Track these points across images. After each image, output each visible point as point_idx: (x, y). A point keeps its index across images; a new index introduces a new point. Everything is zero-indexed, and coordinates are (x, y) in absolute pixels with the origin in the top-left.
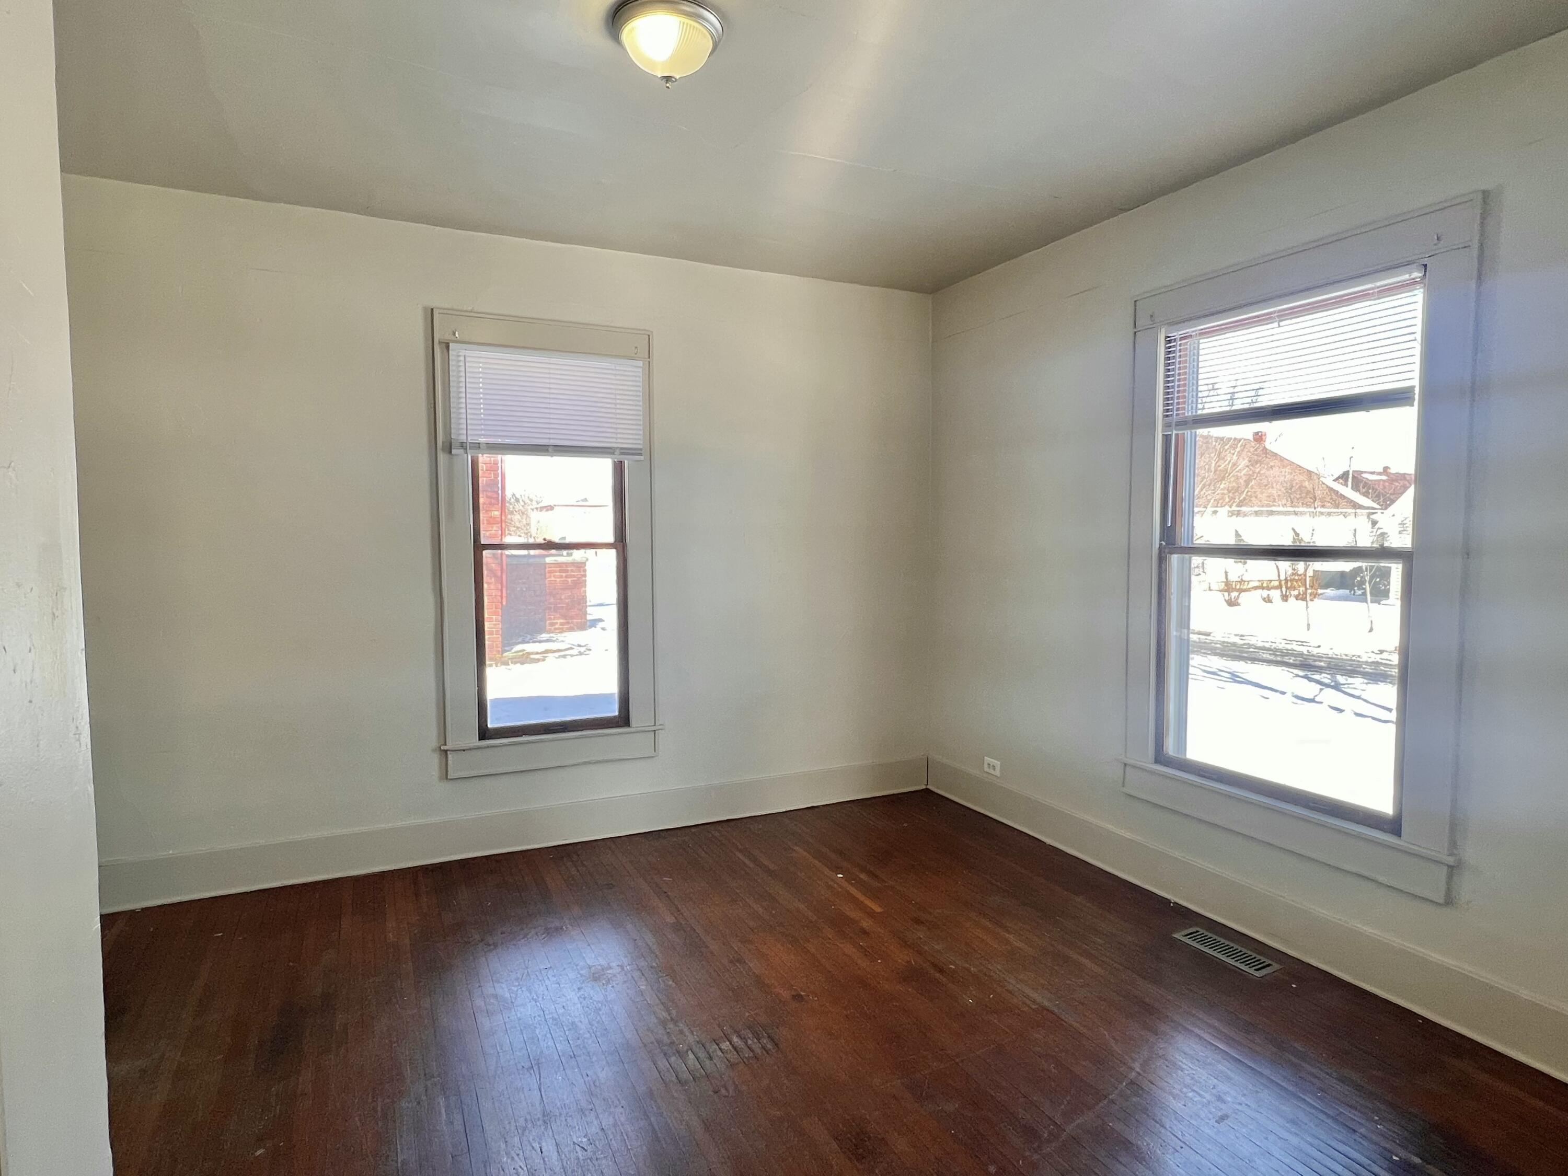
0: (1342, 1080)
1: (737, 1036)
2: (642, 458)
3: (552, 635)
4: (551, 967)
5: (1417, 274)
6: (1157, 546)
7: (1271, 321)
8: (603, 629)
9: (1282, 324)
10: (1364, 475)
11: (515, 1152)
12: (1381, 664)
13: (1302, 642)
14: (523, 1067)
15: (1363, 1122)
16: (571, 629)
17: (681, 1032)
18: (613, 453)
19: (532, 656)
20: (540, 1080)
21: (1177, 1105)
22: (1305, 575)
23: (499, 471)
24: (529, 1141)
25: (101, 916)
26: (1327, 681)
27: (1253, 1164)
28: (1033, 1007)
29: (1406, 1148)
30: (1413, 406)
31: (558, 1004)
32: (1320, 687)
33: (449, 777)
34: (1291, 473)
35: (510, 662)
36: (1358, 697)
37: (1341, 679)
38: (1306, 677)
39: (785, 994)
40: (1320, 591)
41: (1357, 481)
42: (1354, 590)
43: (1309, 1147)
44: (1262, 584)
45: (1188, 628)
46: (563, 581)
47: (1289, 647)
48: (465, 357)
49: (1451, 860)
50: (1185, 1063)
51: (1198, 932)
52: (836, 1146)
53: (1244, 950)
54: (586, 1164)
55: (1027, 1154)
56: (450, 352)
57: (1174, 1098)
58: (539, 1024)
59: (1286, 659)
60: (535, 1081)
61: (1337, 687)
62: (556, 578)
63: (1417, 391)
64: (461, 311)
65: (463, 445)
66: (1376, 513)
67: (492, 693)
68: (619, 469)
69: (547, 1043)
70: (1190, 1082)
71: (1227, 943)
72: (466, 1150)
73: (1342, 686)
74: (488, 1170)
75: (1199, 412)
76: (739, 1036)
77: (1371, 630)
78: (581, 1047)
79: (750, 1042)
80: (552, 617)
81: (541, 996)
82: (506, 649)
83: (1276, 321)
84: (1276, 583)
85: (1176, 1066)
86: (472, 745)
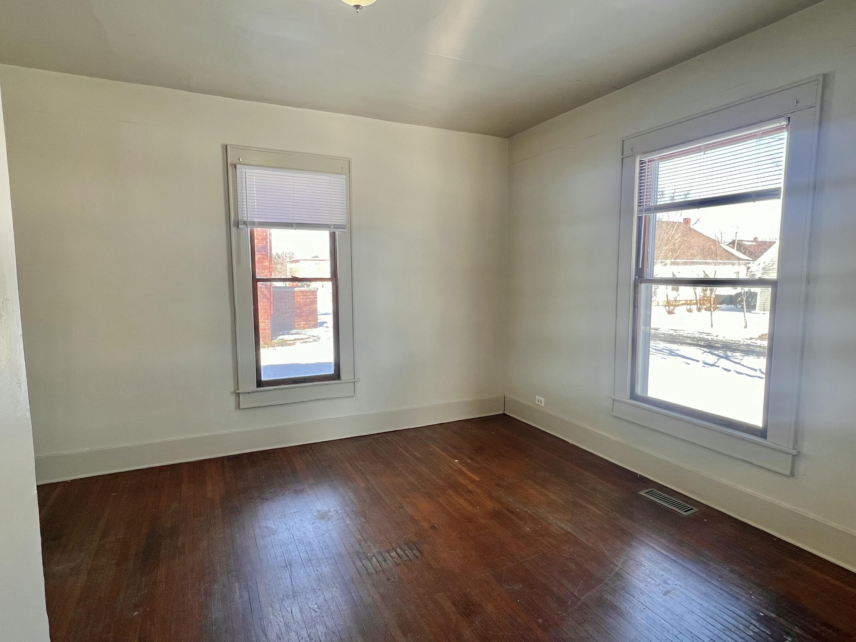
0: (732, 571)
1: (400, 549)
2: (346, 230)
3: (298, 330)
4: (297, 511)
5: (784, 123)
6: (634, 279)
7: (700, 151)
8: (327, 327)
9: (706, 153)
10: (743, 242)
11: (277, 613)
12: (751, 345)
13: (709, 334)
14: (282, 566)
15: (743, 594)
16: (309, 327)
17: (369, 546)
18: (330, 228)
19: (288, 342)
20: (291, 573)
21: (642, 585)
22: (711, 297)
23: (268, 240)
24: (285, 607)
25: (37, 486)
26: (721, 355)
27: (683, 618)
28: (563, 532)
29: (766, 608)
30: (780, 198)
31: (301, 531)
32: (717, 358)
33: (241, 408)
34: (704, 241)
35: (275, 345)
36: (739, 363)
37: (729, 354)
38: (710, 352)
39: (426, 525)
40: (718, 306)
41: (739, 245)
42: (737, 305)
43: (714, 608)
44: (687, 302)
45: (650, 326)
46: (304, 301)
47: (701, 336)
48: (245, 172)
49: (794, 452)
50: (645, 562)
51: (653, 491)
52: (454, 609)
53: (678, 501)
54: (316, 619)
55: (559, 612)
56: (237, 170)
57: (640, 582)
58: (291, 543)
59: (700, 343)
60: (288, 573)
61: (727, 358)
62: (300, 299)
63: (782, 190)
64: (244, 146)
65: (245, 223)
66: (750, 263)
67: (264, 362)
68: (333, 237)
69: (295, 553)
70: (648, 572)
71: (669, 497)
72: (250, 612)
73: (729, 357)
74: (262, 623)
75: (658, 204)
76: (401, 549)
77: (746, 327)
78: (314, 555)
79: (407, 552)
80: (299, 321)
81: (292, 528)
82: (273, 338)
83: (703, 151)
84: (695, 302)
85: (639, 564)
86: (253, 390)
